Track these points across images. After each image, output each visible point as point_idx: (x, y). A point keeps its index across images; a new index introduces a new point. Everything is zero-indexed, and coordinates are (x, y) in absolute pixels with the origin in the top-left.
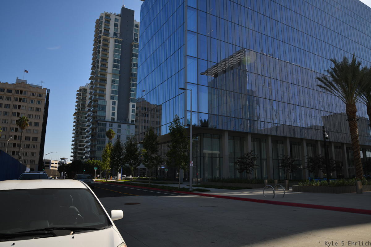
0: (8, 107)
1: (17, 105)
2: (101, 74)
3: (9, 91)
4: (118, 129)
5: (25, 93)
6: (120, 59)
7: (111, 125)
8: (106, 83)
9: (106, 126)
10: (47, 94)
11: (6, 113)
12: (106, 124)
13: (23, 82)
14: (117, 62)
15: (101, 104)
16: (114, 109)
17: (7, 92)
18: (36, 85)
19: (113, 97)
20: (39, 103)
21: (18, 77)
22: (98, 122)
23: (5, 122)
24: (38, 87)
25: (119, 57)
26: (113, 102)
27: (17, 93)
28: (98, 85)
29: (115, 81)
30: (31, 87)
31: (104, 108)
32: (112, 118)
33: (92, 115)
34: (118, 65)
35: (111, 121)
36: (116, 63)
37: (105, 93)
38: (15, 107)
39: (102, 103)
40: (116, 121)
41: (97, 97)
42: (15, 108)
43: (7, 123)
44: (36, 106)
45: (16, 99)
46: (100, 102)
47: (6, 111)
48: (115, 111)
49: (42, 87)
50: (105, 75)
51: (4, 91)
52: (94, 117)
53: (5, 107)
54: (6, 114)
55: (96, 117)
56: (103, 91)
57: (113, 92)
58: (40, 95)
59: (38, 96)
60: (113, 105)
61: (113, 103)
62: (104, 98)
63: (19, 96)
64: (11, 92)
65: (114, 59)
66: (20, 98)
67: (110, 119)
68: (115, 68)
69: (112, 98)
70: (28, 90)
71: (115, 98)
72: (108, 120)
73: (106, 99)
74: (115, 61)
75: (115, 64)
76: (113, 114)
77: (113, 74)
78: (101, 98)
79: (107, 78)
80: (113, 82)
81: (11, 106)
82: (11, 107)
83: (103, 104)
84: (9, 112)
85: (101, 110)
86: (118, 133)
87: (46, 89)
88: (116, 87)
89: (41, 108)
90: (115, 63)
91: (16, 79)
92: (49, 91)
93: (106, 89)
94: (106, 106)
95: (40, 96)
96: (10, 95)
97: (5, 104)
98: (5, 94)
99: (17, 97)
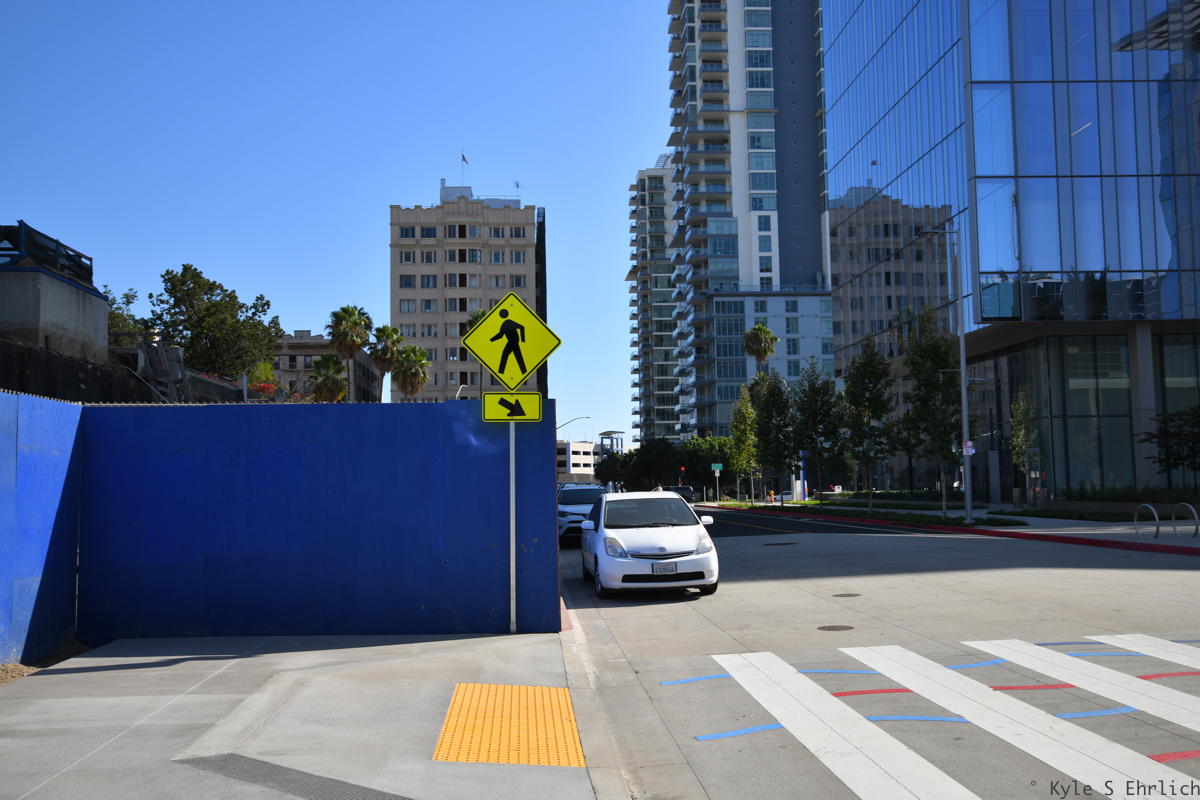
0: (431, 284)
1: (455, 275)
2: (706, 121)
3: (429, 232)
4: (787, 319)
5: (473, 234)
6: (771, 49)
7: (761, 307)
8: (730, 152)
9: (742, 310)
10: (539, 223)
11: (428, 304)
12: (742, 303)
13: (463, 197)
14: (762, 61)
15: (720, 232)
16: (765, 243)
17: (422, 236)
18: (502, 198)
19: (761, 200)
20: (518, 258)
21: (443, 180)
22: (715, 299)
23: (429, 334)
24: (509, 207)
25: (769, 39)
26: (760, 217)
27: (450, 236)
28: (702, 163)
29: (762, 139)
30: (488, 207)
31: (729, 246)
32: (762, 279)
33: (692, 277)
34: (769, 72)
35: (758, 289)
36: (756, 66)
37: (727, 190)
38: (450, 281)
39: (722, 228)
40: (779, 289)
41: (703, 208)
42: (451, 285)
43: (435, 335)
44: (511, 269)
45: (450, 255)
46: (713, 228)
47: (428, 298)
48: (770, 251)
49: (518, 202)
50: (720, 122)
51: (413, 236)
52: (697, 285)
53: (422, 287)
54: (429, 308)
55: (707, 283)
56: (720, 181)
57: (755, 181)
58: (518, 233)
59: (512, 236)
60: (760, 229)
61: (760, 223)
62: (728, 210)
63: (457, 244)
64: (435, 236)
65: (749, 51)
66: (461, 251)
67: (757, 283)
68: (757, 86)
69: (756, 204)
70: (480, 220)
71: (765, 204)
72: (748, 290)
73: (734, 212)
74: (753, 59)
75: (757, 72)
76: (765, 266)
77: (752, 112)
78: (716, 208)
79: (729, 132)
80: (754, 141)
81: (438, 279)
82: (440, 282)
83: (726, 232)
84: (436, 300)
85: (719, 253)
86: (788, 332)
87: (533, 208)
88: (765, 159)
89: (525, 276)
90: (754, 69)
91: (439, 186)
92: (542, 213)
93: (730, 173)
94: (736, 236)
95: (518, 235)
96: (432, 245)
97: (423, 276)
98: (418, 242)
99: (452, 248)
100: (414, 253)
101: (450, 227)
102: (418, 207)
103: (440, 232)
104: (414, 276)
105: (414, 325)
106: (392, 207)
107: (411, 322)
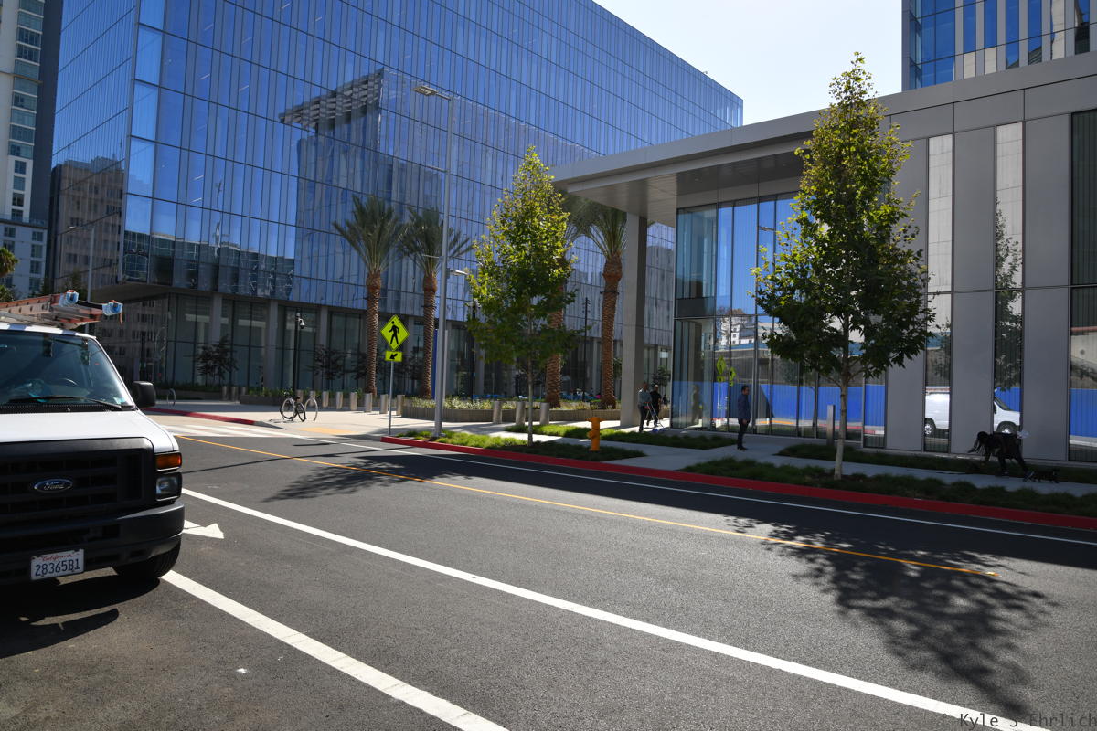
6: (41, 33)
7: (10, 233)
14: (32, 38)
16: (18, 183)
19: (19, 148)
25: (40, 24)
26: (16, 162)
29: (25, 101)
32: (13, 210)
34: (37, 50)
35: (9, 218)
36: (26, 41)
40: (28, 221)
48: (23, 189)
57: (16, 132)
60: (16, 171)
61: (16, 166)
65: (21, 29)
67: (9, 213)
68: (25, 58)
69: (15, 150)
71: (23, 151)
74: (23, 36)
75: (26, 47)
76: (17, 201)
77: (18, 77)
80: (18, 101)
88: (26, 117)
90: (23, 44)
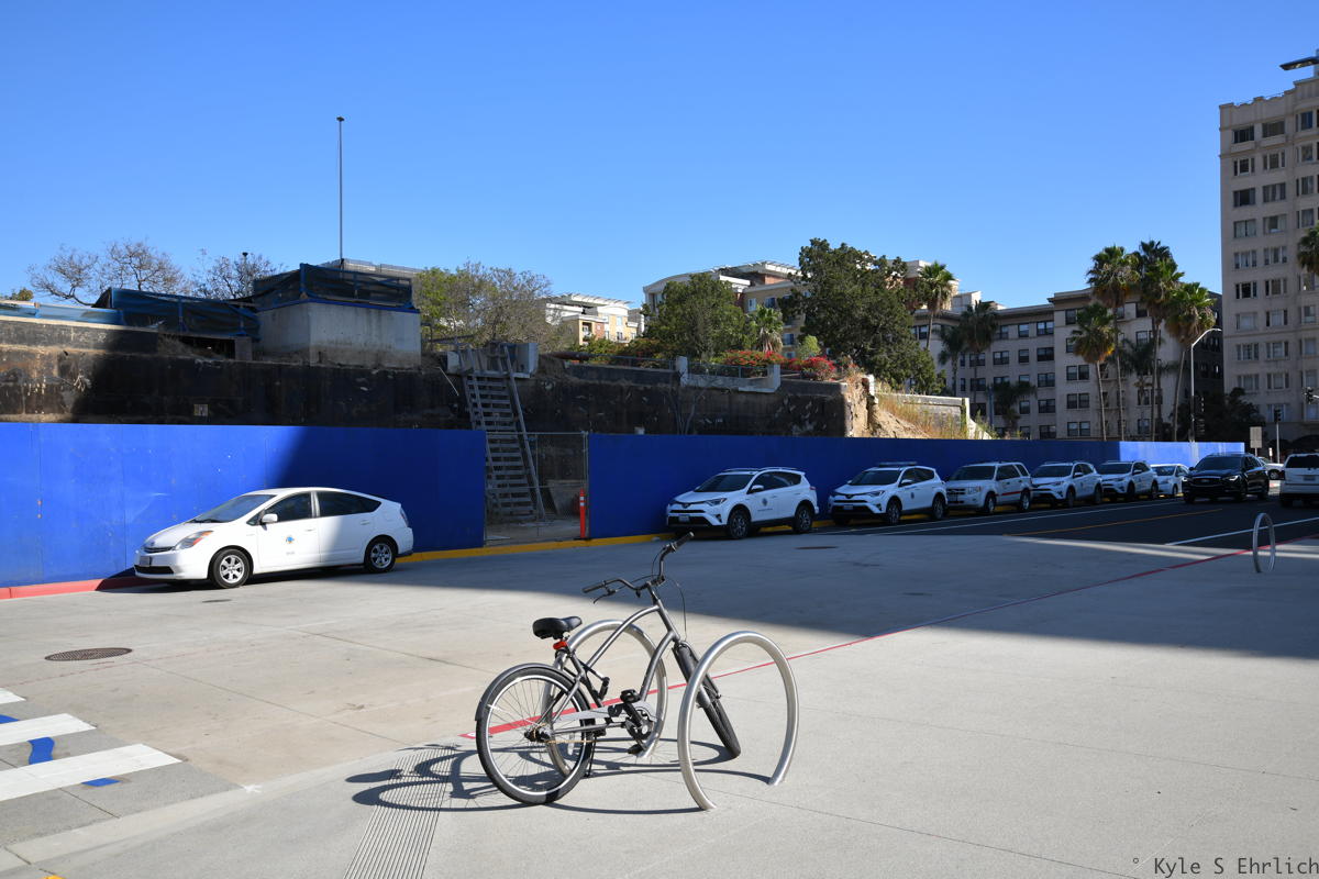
0: (1278, 196)
1: (1311, 178)
3: (1272, 128)
11: (1273, 222)
17: (1264, 136)
23: (1276, 260)
27: (1304, 127)
38: (1305, 187)
42: (1305, 191)
43: (1285, 260)
45: (1304, 153)
47: (1273, 215)
51: (1252, 138)
63: (1313, 136)
64: (1283, 132)
81: (1287, 187)
84: (1285, 215)
96: (1278, 145)
97: (1265, 188)
98: (1257, 145)
99: (1306, 143)
100: (1253, 160)
101: (1303, 115)
102: (1259, 100)
103: (1289, 126)
104: (1253, 189)
105: (1254, 252)
106: (1221, 107)
107: (1249, 249)
